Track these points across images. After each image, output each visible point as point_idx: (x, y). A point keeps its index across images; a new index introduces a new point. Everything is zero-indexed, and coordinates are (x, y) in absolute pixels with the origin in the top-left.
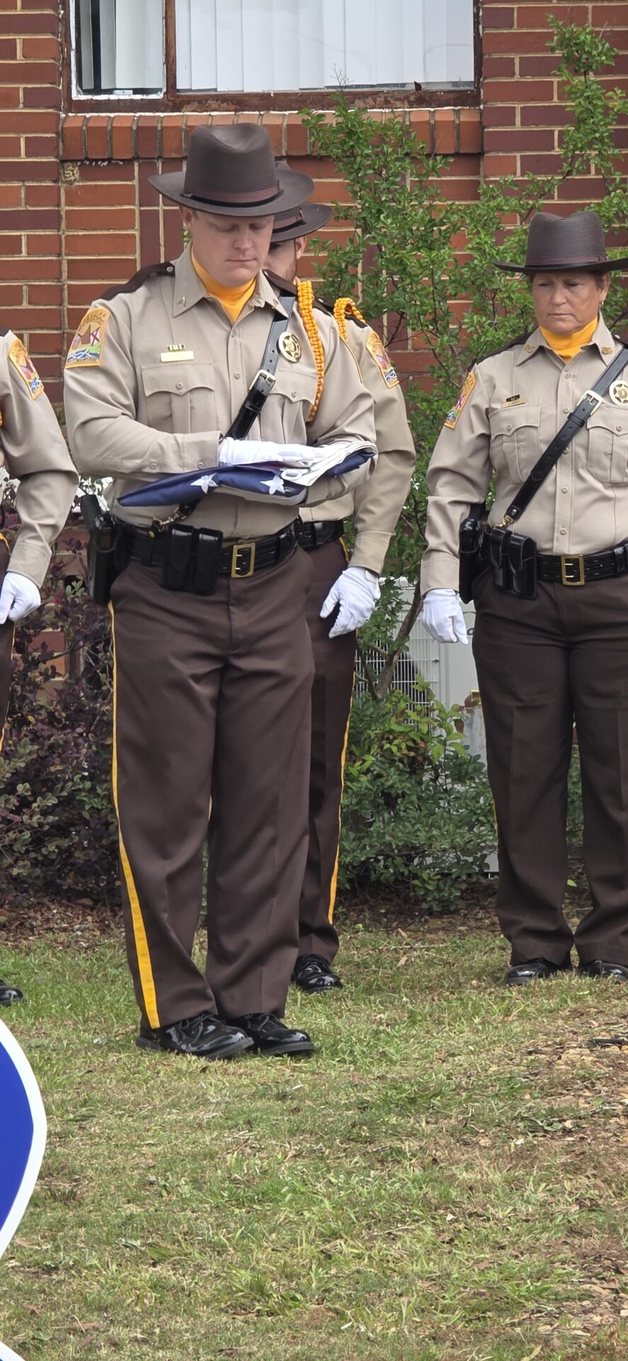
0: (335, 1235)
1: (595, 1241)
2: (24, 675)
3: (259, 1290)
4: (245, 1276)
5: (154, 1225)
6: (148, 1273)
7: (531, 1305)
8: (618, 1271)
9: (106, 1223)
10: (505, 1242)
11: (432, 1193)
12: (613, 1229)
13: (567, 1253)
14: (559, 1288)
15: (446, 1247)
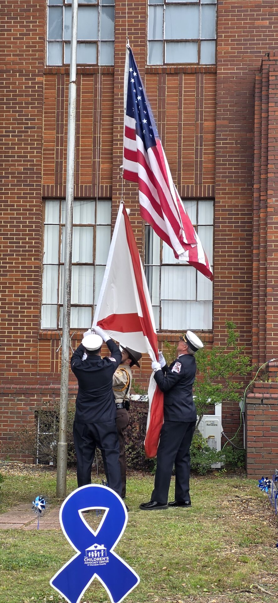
0: (181, 535)
1: (227, 538)
2: (131, 430)
3: (167, 545)
4: (165, 542)
5: (149, 532)
6: (148, 541)
7: (216, 550)
8: (231, 544)
9: (141, 531)
10: (211, 537)
11: (199, 528)
12: (231, 536)
13: (222, 540)
14: (221, 546)
15: (201, 538)
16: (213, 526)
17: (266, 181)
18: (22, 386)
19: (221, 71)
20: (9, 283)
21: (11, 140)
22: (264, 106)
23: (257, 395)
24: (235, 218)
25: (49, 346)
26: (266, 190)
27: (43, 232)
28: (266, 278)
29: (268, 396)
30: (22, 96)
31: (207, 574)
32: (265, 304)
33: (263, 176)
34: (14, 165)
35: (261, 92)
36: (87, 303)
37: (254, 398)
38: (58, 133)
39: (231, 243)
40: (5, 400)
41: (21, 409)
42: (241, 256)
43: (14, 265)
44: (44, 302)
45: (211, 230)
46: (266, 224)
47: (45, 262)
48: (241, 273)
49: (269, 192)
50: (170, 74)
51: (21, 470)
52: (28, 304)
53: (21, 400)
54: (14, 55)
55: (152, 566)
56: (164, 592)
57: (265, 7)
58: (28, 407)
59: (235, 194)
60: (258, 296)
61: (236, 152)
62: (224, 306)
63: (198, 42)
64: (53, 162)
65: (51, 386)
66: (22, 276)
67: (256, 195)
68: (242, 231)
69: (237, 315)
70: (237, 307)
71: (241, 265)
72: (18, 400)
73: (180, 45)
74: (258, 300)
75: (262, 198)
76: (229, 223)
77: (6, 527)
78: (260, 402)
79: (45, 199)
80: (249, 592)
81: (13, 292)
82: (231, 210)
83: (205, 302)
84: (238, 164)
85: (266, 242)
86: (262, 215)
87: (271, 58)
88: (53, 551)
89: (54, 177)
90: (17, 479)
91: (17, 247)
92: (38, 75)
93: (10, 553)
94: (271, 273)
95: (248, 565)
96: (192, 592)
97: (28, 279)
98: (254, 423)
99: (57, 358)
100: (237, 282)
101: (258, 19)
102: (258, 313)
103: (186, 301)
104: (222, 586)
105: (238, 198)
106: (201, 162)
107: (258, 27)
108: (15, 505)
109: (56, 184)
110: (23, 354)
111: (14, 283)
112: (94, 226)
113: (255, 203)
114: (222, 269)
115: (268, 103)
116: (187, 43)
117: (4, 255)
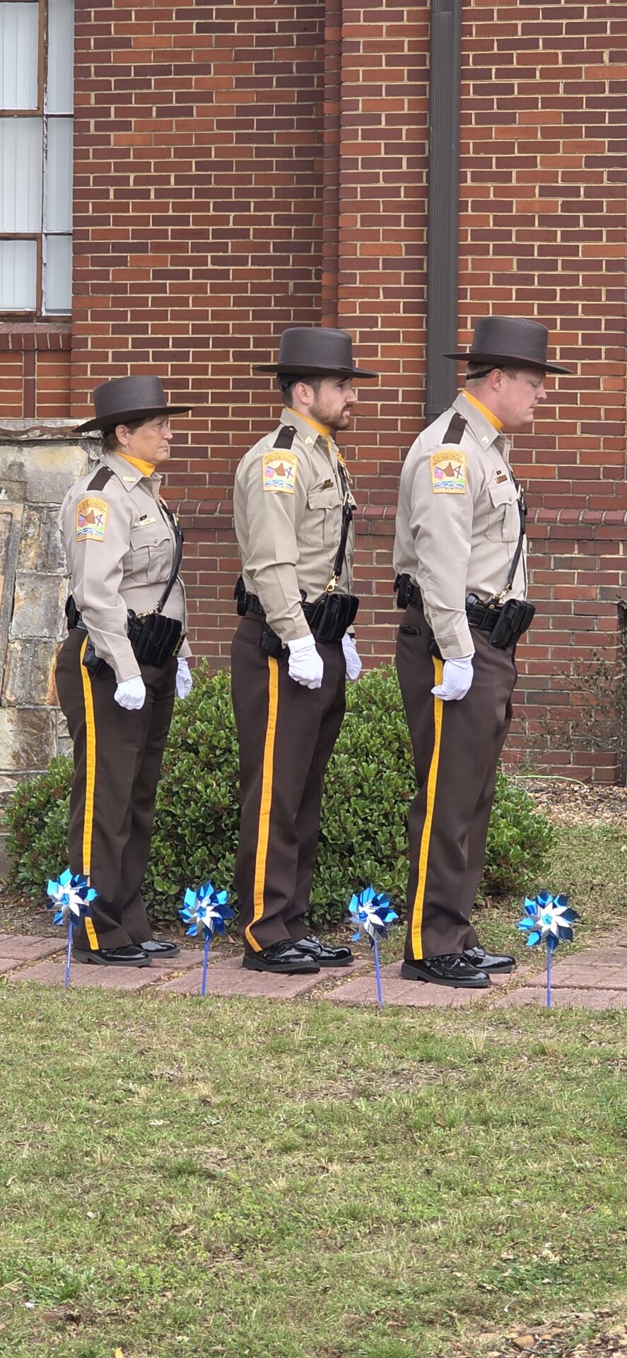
18: (571, 514)
20: (523, 148)
41: (572, 594)
43: (538, 79)
51: (593, 807)
52: (588, 222)
53: (570, 563)
66: (569, 118)
77: (600, 1002)
81: (536, 177)
90: (585, 837)
91: (547, 14)
97: (591, 132)
108: (606, 927)
110: (572, 398)
111: (539, 147)
117: (502, 45)
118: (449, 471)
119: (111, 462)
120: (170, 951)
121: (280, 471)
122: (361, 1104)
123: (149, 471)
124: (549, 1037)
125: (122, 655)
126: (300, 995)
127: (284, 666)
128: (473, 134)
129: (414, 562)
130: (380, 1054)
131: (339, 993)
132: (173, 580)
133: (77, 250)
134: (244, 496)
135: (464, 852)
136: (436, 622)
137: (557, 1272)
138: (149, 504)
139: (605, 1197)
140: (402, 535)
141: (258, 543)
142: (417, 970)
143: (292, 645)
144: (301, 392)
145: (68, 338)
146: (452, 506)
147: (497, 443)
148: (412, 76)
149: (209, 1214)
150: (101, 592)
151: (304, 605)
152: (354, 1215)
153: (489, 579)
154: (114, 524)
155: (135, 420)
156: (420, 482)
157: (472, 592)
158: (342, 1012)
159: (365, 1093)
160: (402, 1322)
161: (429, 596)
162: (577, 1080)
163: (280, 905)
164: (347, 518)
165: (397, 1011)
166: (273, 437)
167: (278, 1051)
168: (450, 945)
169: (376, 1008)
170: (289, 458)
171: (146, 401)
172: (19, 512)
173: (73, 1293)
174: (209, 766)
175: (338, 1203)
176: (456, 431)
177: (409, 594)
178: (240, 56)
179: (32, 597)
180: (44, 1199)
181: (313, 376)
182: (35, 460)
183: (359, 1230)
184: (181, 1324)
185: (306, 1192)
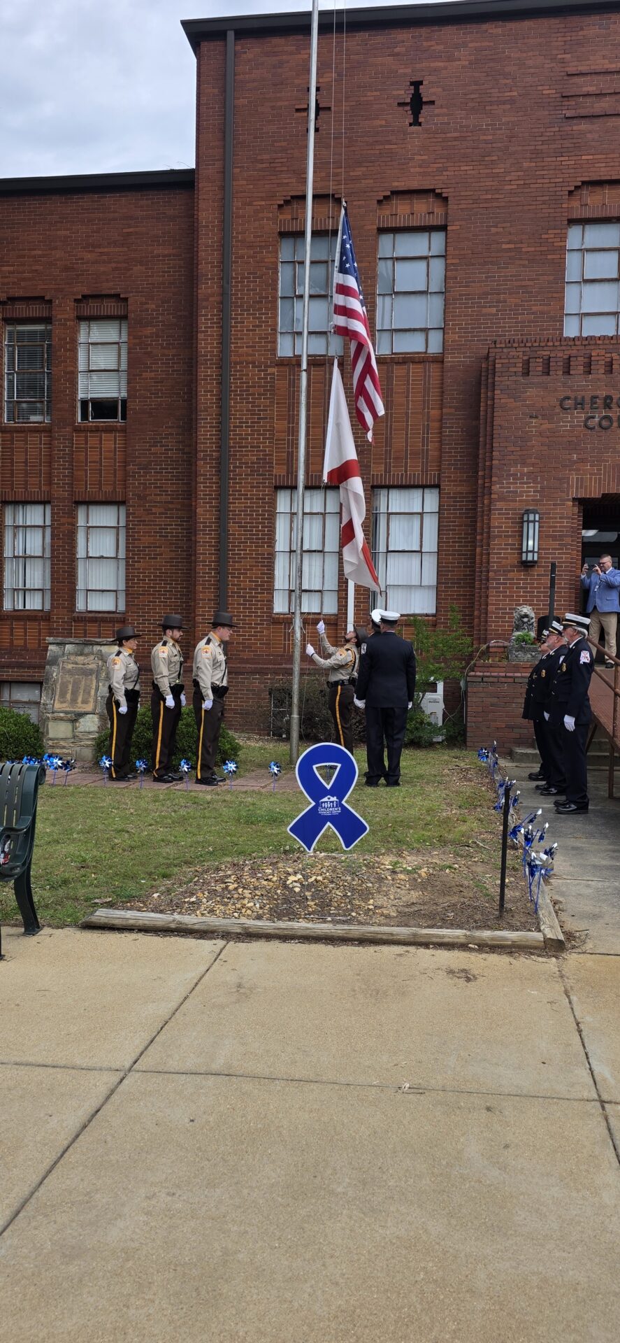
16: (435, 791)
17: (491, 467)
18: (256, 666)
19: (448, 359)
20: (244, 570)
21: (244, 431)
22: (489, 394)
23: (478, 674)
24: (460, 506)
25: (281, 628)
26: (491, 477)
27: (275, 520)
28: (488, 563)
29: (488, 674)
30: (255, 387)
31: (429, 831)
32: (487, 588)
33: (487, 463)
34: (248, 455)
35: (487, 379)
36: (317, 589)
37: (475, 676)
38: (289, 423)
39: (455, 530)
40: (241, 678)
41: (256, 687)
42: (465, 542)
43: (248, 552)
44: (276, 587)
45: (435, 519)
46: (490, 510)
47: (277, 549)
48: (465, 559)
49: (494, 479)
50: (398, 363)
51: (257, 741)
52: (261, 589)
53: (256, 679)
54: (247, 347)
55: (378, 823)
56: (390, 846)
57: (491, 294)
58: (263, 686)
59: (460, 481)
60: (481, 580)
61: (462, 440)
62: (447, 591)
63: (425, 330)
64: (284, 452)
65: (284, 666)
66: (256, 562)
67: (480, 482)
68: (466, 518)
69: (460, 599)
70: (460, 591)
71: (465, 550)
72: (253, 679)
73: (408, 334)
74: (481, 584)
75: (486, 485)
76: (454, 510)
77: (244, 789)
78: (480, 680)
79: (278, 488)
80: (468, 846)
81: (247, 577)
82: (456, 498)
83: (429, 587)
84: (463, 452)
85: (489, 528)
86: (486, 502)
87: (498, 346)
88: (288, 809)
89: (285, 467)
90: (254, 748)
91: (250, 535)
92: (270, 367)
93: (249, 810)
94: (494, 558)
95: (468, 824)
96: (415, 845)
97: (262, 566)
98: (474, 700)
99: (289, 640)
100: (460, 567)
101: (486, 307)
102: (480, 597)
103: (410, 587)
104: (443, 841)
105: (463, 485)
106: (427, 450)
107: (485, 315)
108: (253, 771)
109: (288, 473)
110: (257, 636)
111: (248, 570)
112: (324, 515)
113: (480, 490)
114: (446, 555)
115: (494, 390)
116: (416, 333)
117: (239, 543)
118: (206, 652)
119: (121, 650)
120: (135, 777)
121: (163, 652)
122: (173, 814)
123: (131, 652)
124: (228, 798)
125: (123, 700)
126: (168, 788)
127: (165, 703)
128: (231, 566)
129: (197, 676)
130: (183, 802)
131: (177, 787)
132: (136, 681)
133: (127, 595)
134: (154, 659)
135: (211, 750)
136: (203, 691)
137: (211, 853)
138: (131, 661)
139: (230, 835)
140: (194, 669)
141: (158, 671)
142: (199, 781)
143: (167, 697)
144: (169, 632)
145: (124, 618)
146: (207, 661)
147: (219, 645)
148: (215, 550)
149: (125, 841)
150: (118, 683)
151: (170, 687)
152: (163, 840)
153: (217, 680)
154: (122, 666)
155: (128, 638)
156: (199, 655)
157: (212, 683)
158: (176, 792)
159: (175, 811)
160: (169, 866)
161: (201, 684)
162: (232, 807)
163: (163, 765)
164: (181, 664)
165: (191, 791)
166: (161, 643)
167: (155, 801)
168: (208, 775)
169: (186, 791)
170: (166, 649)
171: (130, 633)
172: (100, 663)
173: (84, 861)
174: (148, 729)
175: (160, 837)
176: (208, 642)
177: (196, 684)
178: (170, 544)
179: (104, 685)
180: (82, 838)
181: (172, 628)
182: (105, 649)
183: (163, 844)
184: (110, 868)
185: (152, 835)
